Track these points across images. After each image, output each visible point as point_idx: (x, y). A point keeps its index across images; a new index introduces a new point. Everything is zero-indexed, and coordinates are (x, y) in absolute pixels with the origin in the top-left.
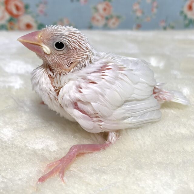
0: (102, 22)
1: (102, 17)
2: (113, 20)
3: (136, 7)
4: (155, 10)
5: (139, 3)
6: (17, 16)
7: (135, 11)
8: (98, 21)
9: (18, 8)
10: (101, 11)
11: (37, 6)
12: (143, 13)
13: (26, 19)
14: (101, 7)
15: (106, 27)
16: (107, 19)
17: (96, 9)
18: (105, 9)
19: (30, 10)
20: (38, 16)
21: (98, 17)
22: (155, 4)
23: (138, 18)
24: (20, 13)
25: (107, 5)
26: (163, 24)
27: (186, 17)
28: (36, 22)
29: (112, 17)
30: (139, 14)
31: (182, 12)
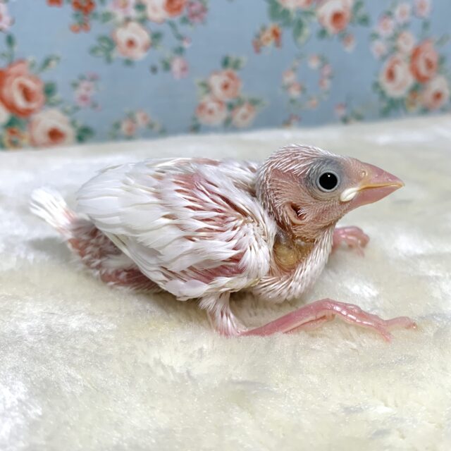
0: (220, 116)
1: (220, 102)
2: (243, 110)
3: (290, 78)
4: (327, 84)
5: (294, 70)
6: (27, 113)
7: (287, 88)
8: (211, 112)
9: (27, 94)
10: (218, 91)
11: (75, 85)
12: (303, 90)
13: (48, 118)
14: (216, 81)
15: (229, 126)
16: (231, 107)
17: (207, 87)
18: (226, 87)
19: (58, 96)
20: (77, 108)
21: (212, 105)
22: (327, 71)
23: (292, 101)
24: (33, 105)
25: (231, 76)
26: (342, 112)
27: (383, 94)
28: (73, 123)
29: (241, 103)
30: (295, 93)
31: (376, 85)
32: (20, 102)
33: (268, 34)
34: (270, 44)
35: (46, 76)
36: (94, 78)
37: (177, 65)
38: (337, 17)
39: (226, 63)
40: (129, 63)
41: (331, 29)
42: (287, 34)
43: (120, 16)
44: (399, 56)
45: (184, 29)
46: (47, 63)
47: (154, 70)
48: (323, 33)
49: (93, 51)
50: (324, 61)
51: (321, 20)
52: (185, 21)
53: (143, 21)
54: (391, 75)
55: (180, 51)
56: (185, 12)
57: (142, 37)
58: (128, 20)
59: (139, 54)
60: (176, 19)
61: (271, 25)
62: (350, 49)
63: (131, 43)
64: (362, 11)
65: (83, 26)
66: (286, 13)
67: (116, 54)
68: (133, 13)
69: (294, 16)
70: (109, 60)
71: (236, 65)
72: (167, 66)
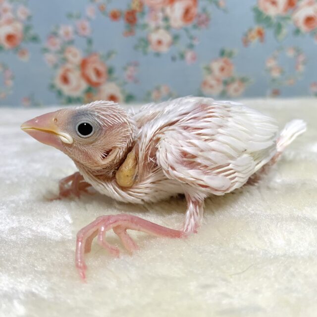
0: (219, 89)
1: (218, 80)
2: (235, 86)
3: (271, 64)
4: (301, 68)
5: (275, 58)
6: (97, 85)
7: (270, 70)
8: (211, 87)
9: (98, 73)
10: (217, 72)
11: (125, 69)
12: (282, 72)
13: (109, 88)
14: (216, 66)
15: (223, 95)
16: (226, 83)
17: (209, 70)
18: (222, 69)
19: (115, 75)
20: (125, 83)
21: (213, 82)
22: (301, 58)
23: (274, 80)
24: (102, 80)
25: (226, 62)
28: (123, 92)
29: (233, 80)
30: (276, 74)
32: (94, 78)
33: (254, 33)
34: (255, 41)
35: (110, 63)
36: (136, 64)
37: (189, 55)
38: (309, 20)
39: (222, 53)
40: (158, 55)
41: (304, 28)
42: (269, 33)
43: (153, 25)
45: (194, 32)
46: (109, 55)
47: (173, 59)
48: (297, 32)
49: (136, 47)
50: (298, 51)
51: (296, 22)
52: (195, 27)
53: (168, 28)
55: (191, 46)
56: (195, 21)
57: (166, 37)
58: (158, 28)
59: (164, 49)
60: (190, 25)
61: (256, 27)
63: (160, 42)
65: (130, 32)
66: (268, 19)
67: (151, 49)
68: (161, 23)
69: (275, 21)
70: (145, 53)
71: (230, 55)
72: (182, 56)
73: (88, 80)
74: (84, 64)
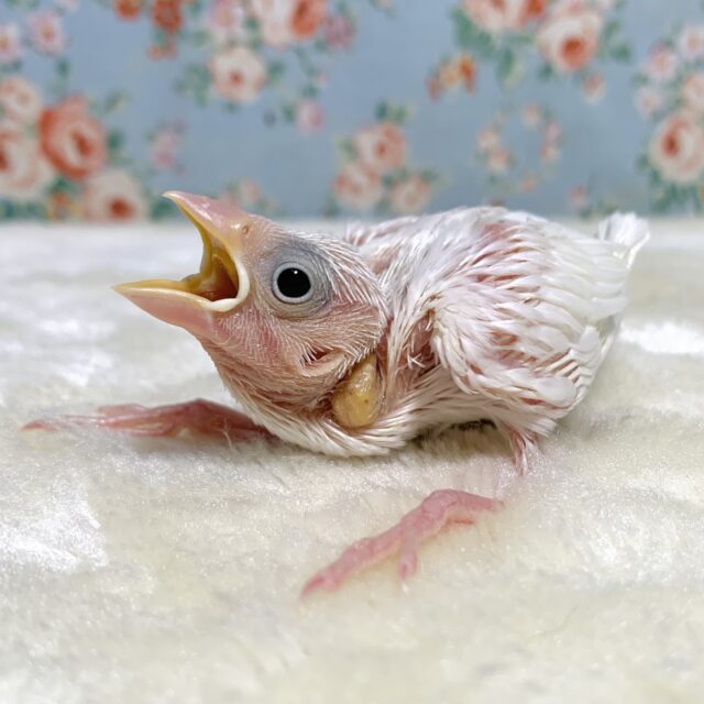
0: (372, 195)
1: (372, 175)
2: (408, 189)
3: (489, 141)
4: (553, 153)
5: (498, 129)
6: (80, 174)
7: (485, 156)
8: (356, 190)
9: (83, 146)
10: (369, 155)
11: (151, 137)
12: (511, 161)
13: (111, 183)
14: (367, 142)
15: (383, 210)
16: (390, 183)
17: (352, 150)
18: (381, 150)
19: (127, 150)
20: (152, 173)
21: (359, 178)
22: (553, 132)
23: (493, 180)
24: (93, 162)
25: (388, 134)
26: (581, 202)
27: (656, 177)
28: (147, 193)
29: (404, 176)
30: (498, 166)
31: (644, 161)
32: (72, 156)
33: (453, 71)
34: (455, 87)
35: (112, 121)
36: (179, 128)
37: (305, 113)
38: (572, 46)
39: (382, 112)
40: (232, 107)
41: (560, 64)
42: (486, 72)
43: (220, 35)
44: (686, 114)
45: (319, 59)
46: (112, 101)
47: (270, 119)
48: (547, 71)
49: (180, 87)
50: (548, 116)
51: (544, 50)
52: (322, 46)
53: (256, 45)
54: (672, 145)
55: (310, 92)
56: (320, 33)
57: (253, 68)
58: (231, 44)
59: (247, 95)
60: (307, 43)
61: (458, 56)
62: (595, 98)
63: (236, 78)
64: (618, 39)
65: (165, 49)
66: (484, 39)
67: (214, 93)
68: (240, 32)
69: (498, 43)
70: (201, 102)
71: (400, 116)
72: (290, 114)
73: (58, 162)
74: (46, 122)
